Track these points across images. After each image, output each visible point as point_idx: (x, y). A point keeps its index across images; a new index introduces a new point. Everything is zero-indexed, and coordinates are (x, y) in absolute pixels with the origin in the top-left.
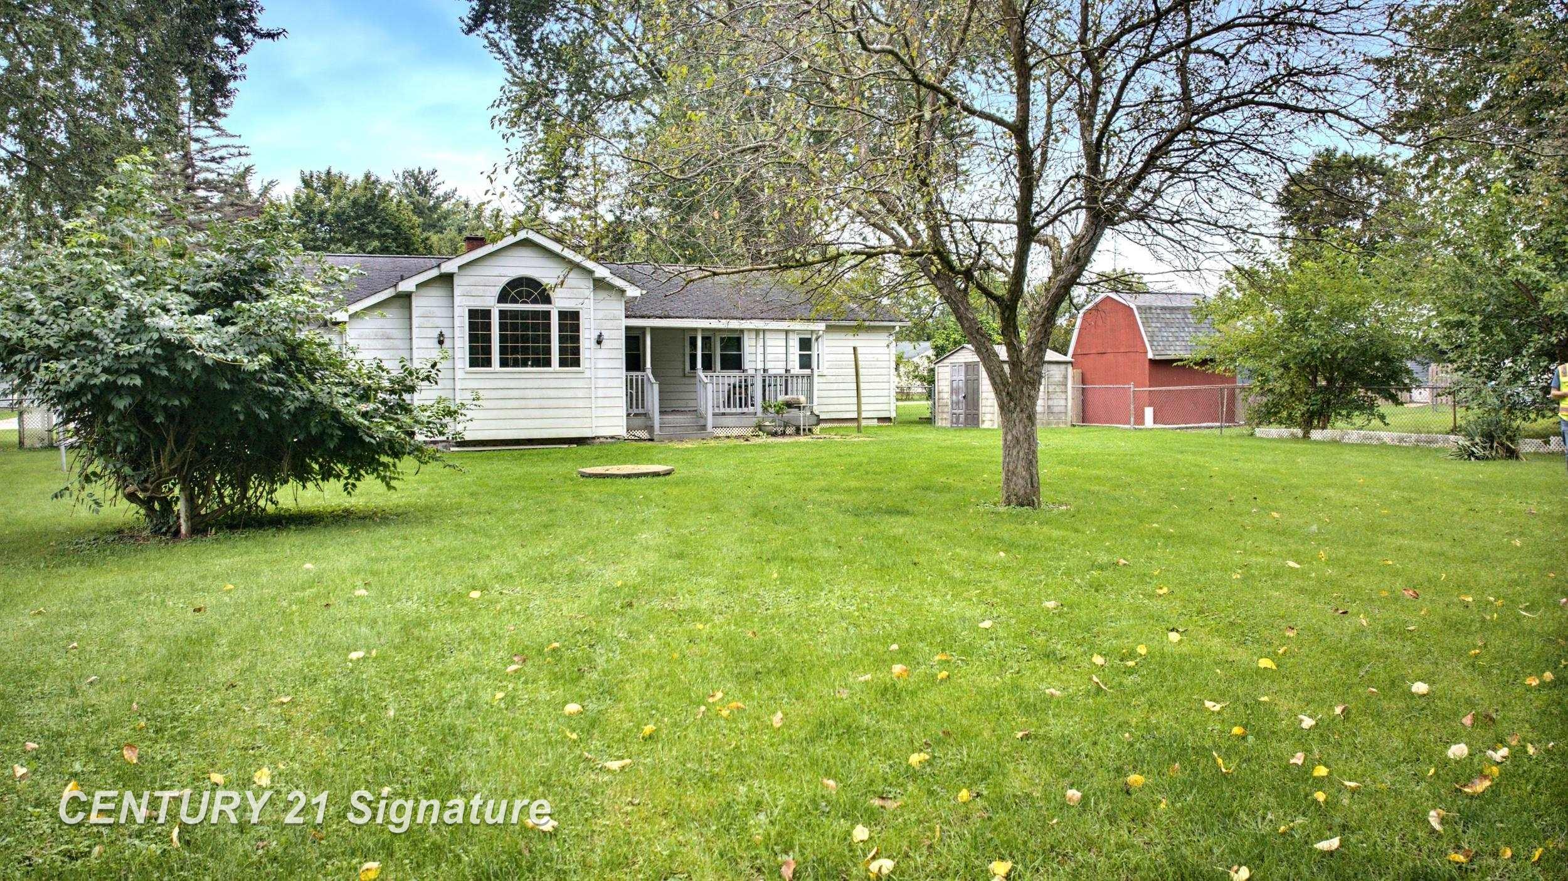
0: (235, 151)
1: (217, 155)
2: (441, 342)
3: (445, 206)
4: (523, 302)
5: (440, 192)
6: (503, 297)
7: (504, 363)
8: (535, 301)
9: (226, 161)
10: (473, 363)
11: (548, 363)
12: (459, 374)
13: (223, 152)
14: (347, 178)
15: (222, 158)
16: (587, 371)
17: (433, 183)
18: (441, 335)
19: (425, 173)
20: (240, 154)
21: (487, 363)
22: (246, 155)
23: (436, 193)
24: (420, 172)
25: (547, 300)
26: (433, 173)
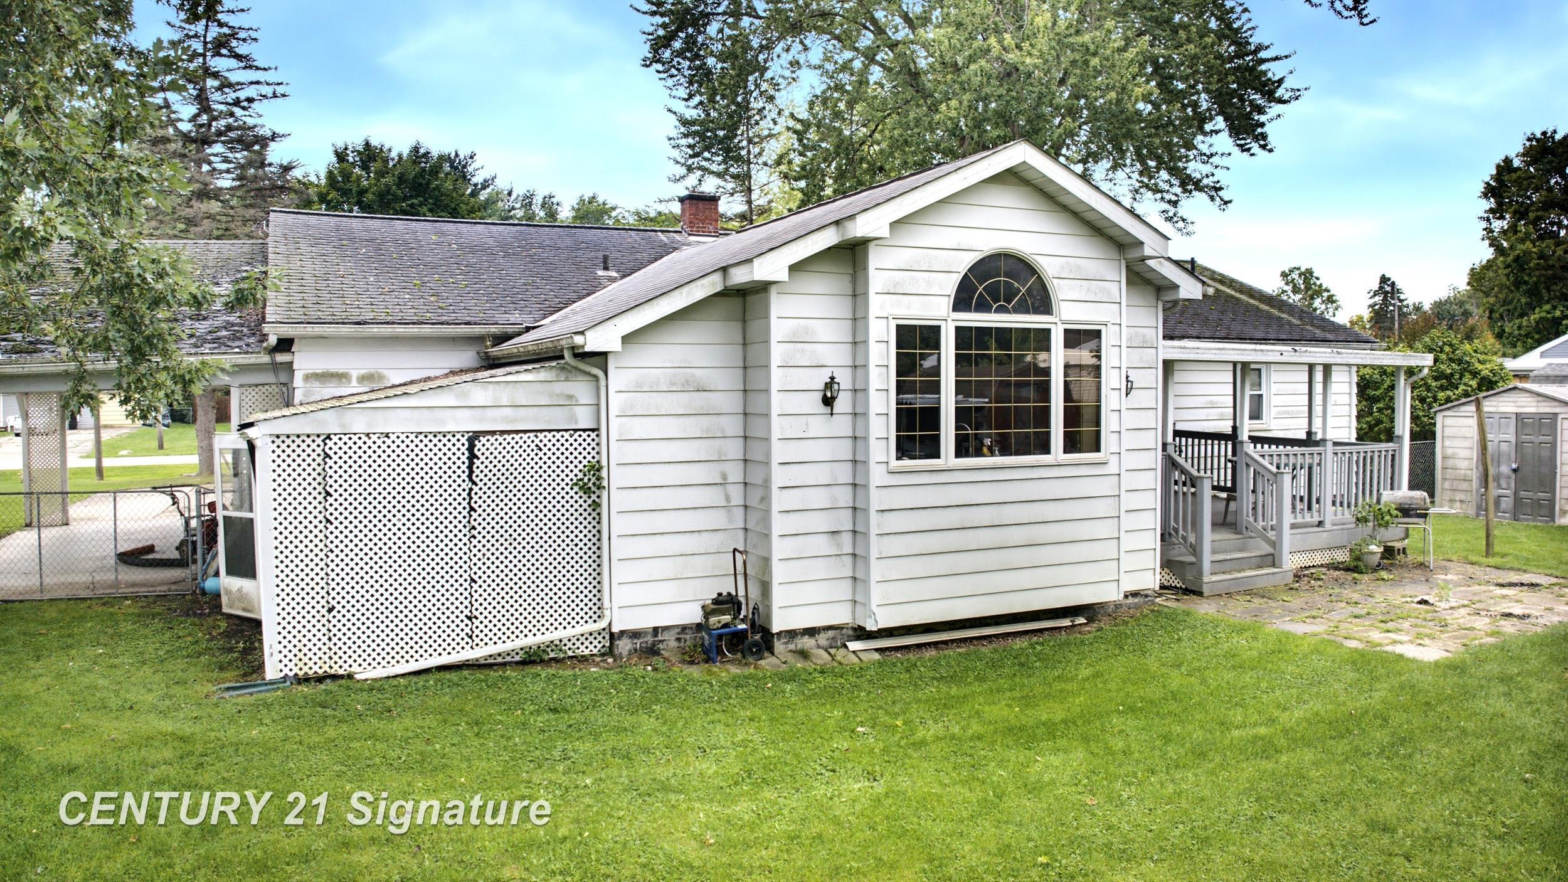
0: (268, 90)
1: (242, 95)
2: (828, 402)
3: (483, 196)
4: (1001, 309)
5: (478, 179)
6: (964, 299)
7: (962, 450)
8: (1022, 309)
9: (255, 105)
10: (904, 449)
11: (1044, 447)
12: (877, 476)
13: (251, 92)
14: (390, 150)
15: (250, 100)
16: (1114, 460)
17: (470, 169)
18: (831, 383)
19: (462, 157)
20: (275, 96)
21: (933, 451)
22: (284, 95)
23: (474, 180)
24: (457, 155)
25: (1042, 302)
26: (472, 157)
